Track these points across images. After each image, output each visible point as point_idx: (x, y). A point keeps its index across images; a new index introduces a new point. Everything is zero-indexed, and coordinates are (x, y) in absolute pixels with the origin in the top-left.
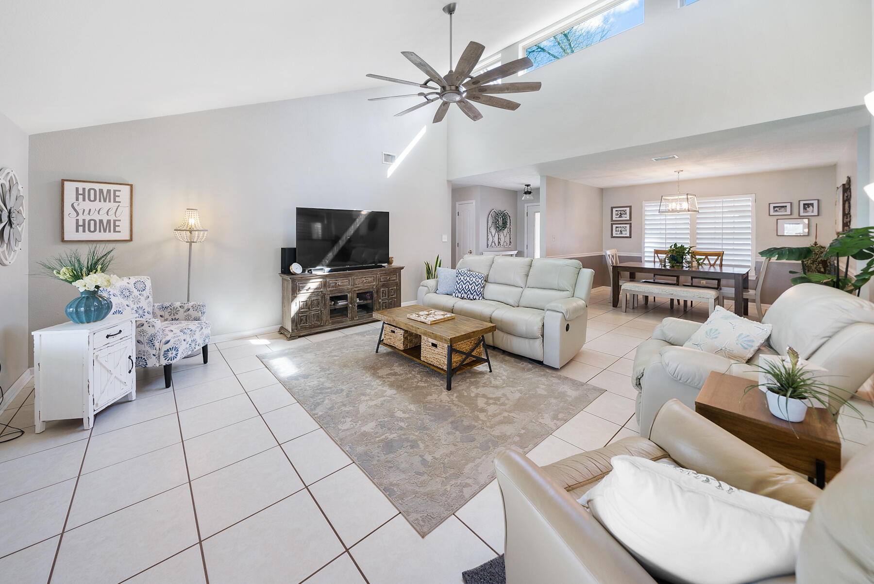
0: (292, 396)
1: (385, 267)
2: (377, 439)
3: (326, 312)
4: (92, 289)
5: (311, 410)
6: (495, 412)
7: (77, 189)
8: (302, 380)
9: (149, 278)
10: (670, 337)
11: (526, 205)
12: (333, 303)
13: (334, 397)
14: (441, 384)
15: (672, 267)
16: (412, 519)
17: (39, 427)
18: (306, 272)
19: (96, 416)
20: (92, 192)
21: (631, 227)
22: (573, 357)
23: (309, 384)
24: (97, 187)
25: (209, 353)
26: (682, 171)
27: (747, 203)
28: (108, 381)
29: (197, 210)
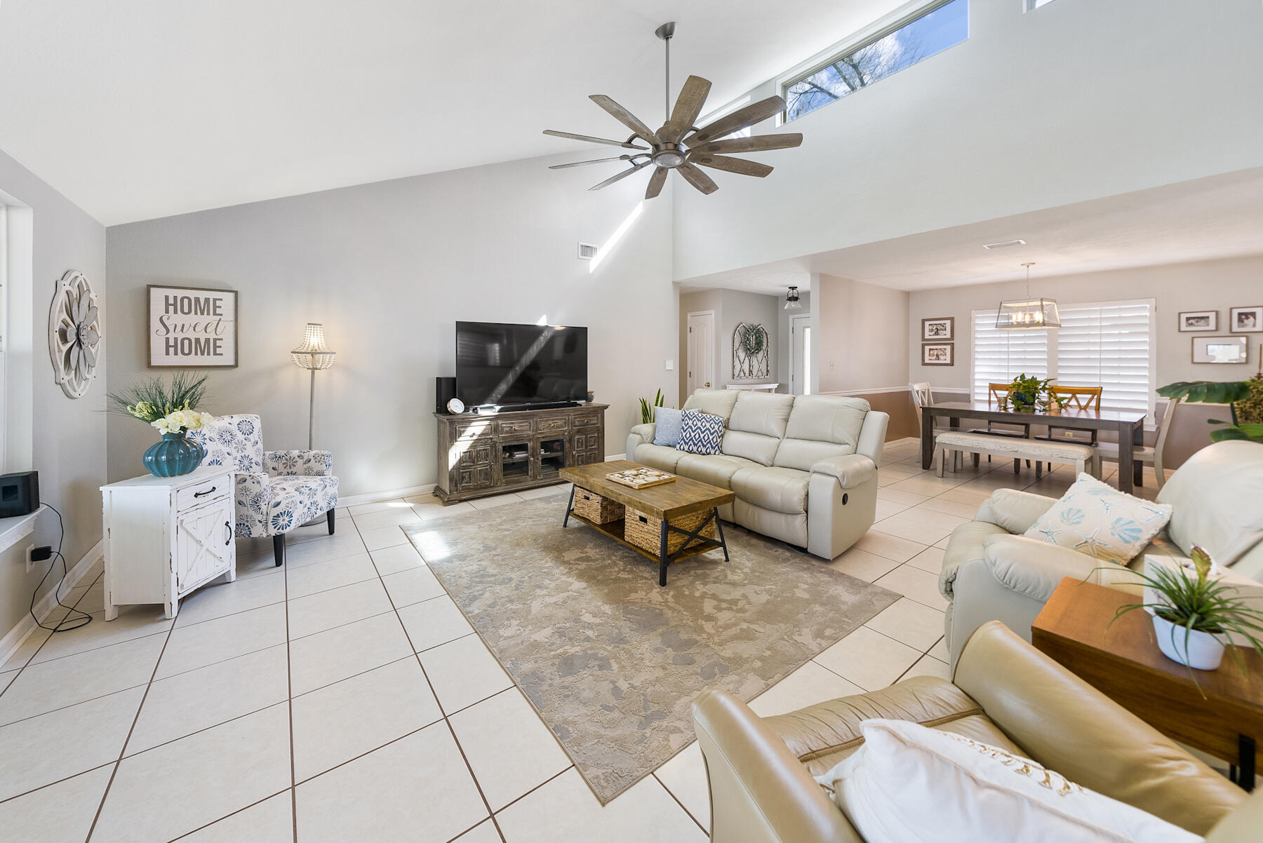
0: (441, 584)
1: (581, 405)
2: (553, 653)
3: (498, 468)
4: (177, 430)
5: (465, 606)
6: (728, 622)
7: (167, 298)
8: (457, 563)
9: (258, 416)
10: (1003, 518)
11: (791, 317)
12: (508, 454)
13: (498, 588)
14: (650, 574)
15: (1018, 409)
16: (590, 776)
17: (110, 613)
18: (471, 411)
19: (182, 601)
20: (186, 301)
21: (952, 349)
22: (854, 543)
23: (466, 569)
24: (192, 294)
25: (335, 521)
26: (1034, 263)
27: (1142, 312)
28: (197, 555)
29: (321, 325)
